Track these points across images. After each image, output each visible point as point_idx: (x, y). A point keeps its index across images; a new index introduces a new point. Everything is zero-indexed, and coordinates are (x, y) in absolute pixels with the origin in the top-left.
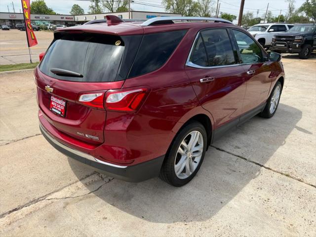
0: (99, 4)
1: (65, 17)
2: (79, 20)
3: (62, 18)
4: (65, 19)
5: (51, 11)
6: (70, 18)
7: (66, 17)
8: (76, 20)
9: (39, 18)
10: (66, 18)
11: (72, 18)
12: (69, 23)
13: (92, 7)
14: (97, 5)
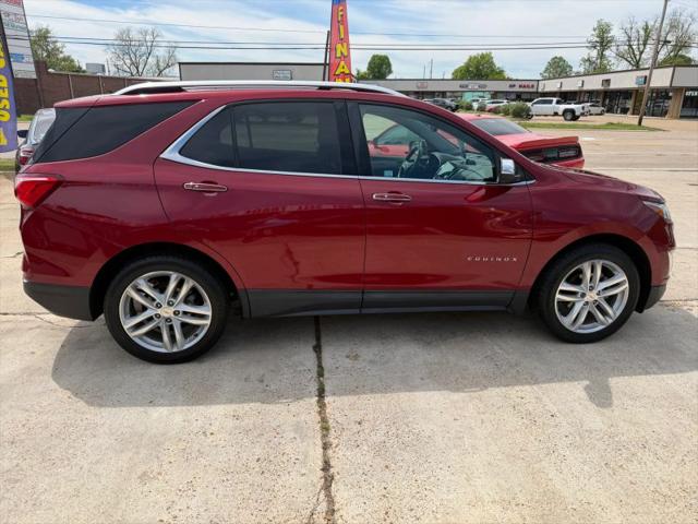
0: (607, 53)
1: (517, 84)
2: (547, 90)
3: (511, 86)
4: (517, 89)
5: (501, 72)
6: (528, 86)
7: (520, 83)
8: (540, 90)
9: (467, 86)
10: (520, 86)
11: (533, 86)
12: (523, 97)
13: (589, 60)
14: (601, 56)
